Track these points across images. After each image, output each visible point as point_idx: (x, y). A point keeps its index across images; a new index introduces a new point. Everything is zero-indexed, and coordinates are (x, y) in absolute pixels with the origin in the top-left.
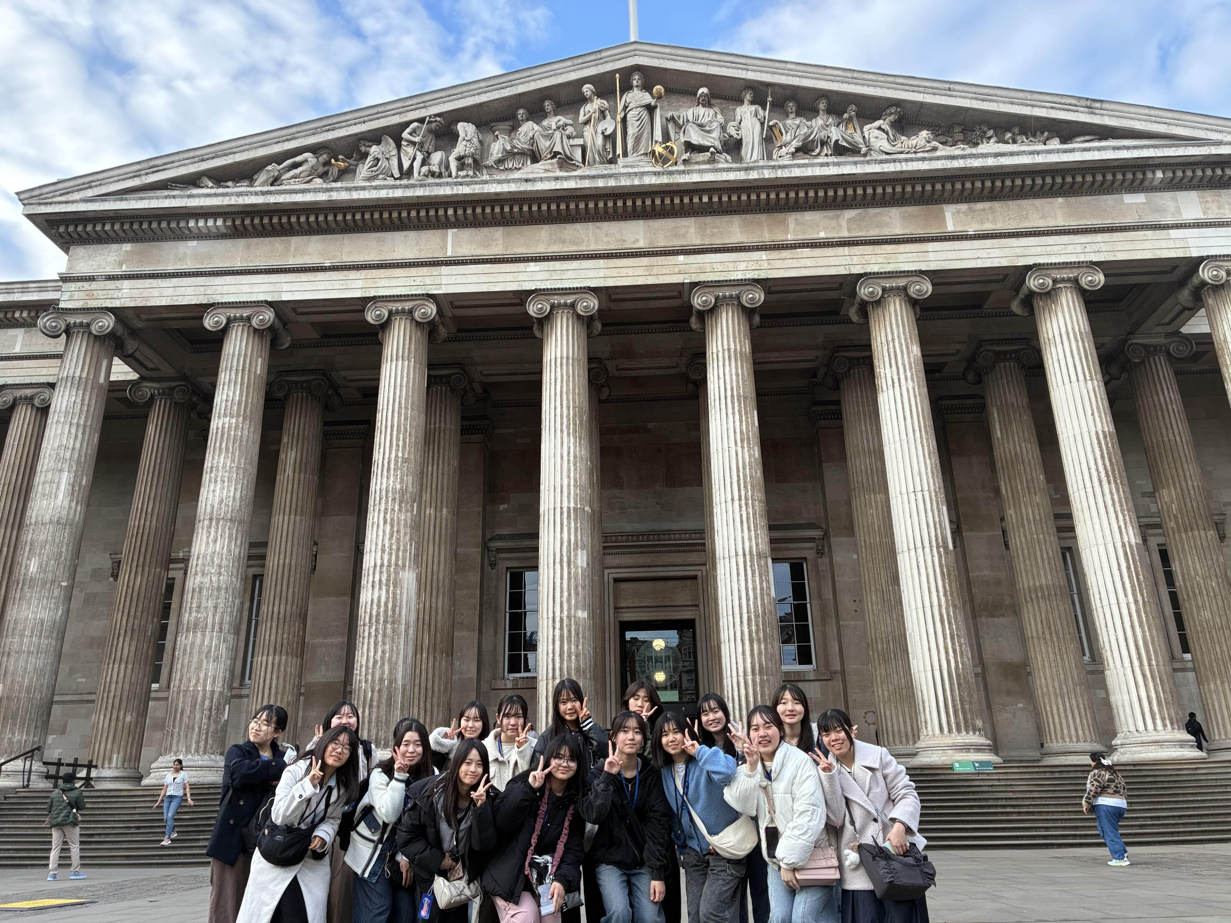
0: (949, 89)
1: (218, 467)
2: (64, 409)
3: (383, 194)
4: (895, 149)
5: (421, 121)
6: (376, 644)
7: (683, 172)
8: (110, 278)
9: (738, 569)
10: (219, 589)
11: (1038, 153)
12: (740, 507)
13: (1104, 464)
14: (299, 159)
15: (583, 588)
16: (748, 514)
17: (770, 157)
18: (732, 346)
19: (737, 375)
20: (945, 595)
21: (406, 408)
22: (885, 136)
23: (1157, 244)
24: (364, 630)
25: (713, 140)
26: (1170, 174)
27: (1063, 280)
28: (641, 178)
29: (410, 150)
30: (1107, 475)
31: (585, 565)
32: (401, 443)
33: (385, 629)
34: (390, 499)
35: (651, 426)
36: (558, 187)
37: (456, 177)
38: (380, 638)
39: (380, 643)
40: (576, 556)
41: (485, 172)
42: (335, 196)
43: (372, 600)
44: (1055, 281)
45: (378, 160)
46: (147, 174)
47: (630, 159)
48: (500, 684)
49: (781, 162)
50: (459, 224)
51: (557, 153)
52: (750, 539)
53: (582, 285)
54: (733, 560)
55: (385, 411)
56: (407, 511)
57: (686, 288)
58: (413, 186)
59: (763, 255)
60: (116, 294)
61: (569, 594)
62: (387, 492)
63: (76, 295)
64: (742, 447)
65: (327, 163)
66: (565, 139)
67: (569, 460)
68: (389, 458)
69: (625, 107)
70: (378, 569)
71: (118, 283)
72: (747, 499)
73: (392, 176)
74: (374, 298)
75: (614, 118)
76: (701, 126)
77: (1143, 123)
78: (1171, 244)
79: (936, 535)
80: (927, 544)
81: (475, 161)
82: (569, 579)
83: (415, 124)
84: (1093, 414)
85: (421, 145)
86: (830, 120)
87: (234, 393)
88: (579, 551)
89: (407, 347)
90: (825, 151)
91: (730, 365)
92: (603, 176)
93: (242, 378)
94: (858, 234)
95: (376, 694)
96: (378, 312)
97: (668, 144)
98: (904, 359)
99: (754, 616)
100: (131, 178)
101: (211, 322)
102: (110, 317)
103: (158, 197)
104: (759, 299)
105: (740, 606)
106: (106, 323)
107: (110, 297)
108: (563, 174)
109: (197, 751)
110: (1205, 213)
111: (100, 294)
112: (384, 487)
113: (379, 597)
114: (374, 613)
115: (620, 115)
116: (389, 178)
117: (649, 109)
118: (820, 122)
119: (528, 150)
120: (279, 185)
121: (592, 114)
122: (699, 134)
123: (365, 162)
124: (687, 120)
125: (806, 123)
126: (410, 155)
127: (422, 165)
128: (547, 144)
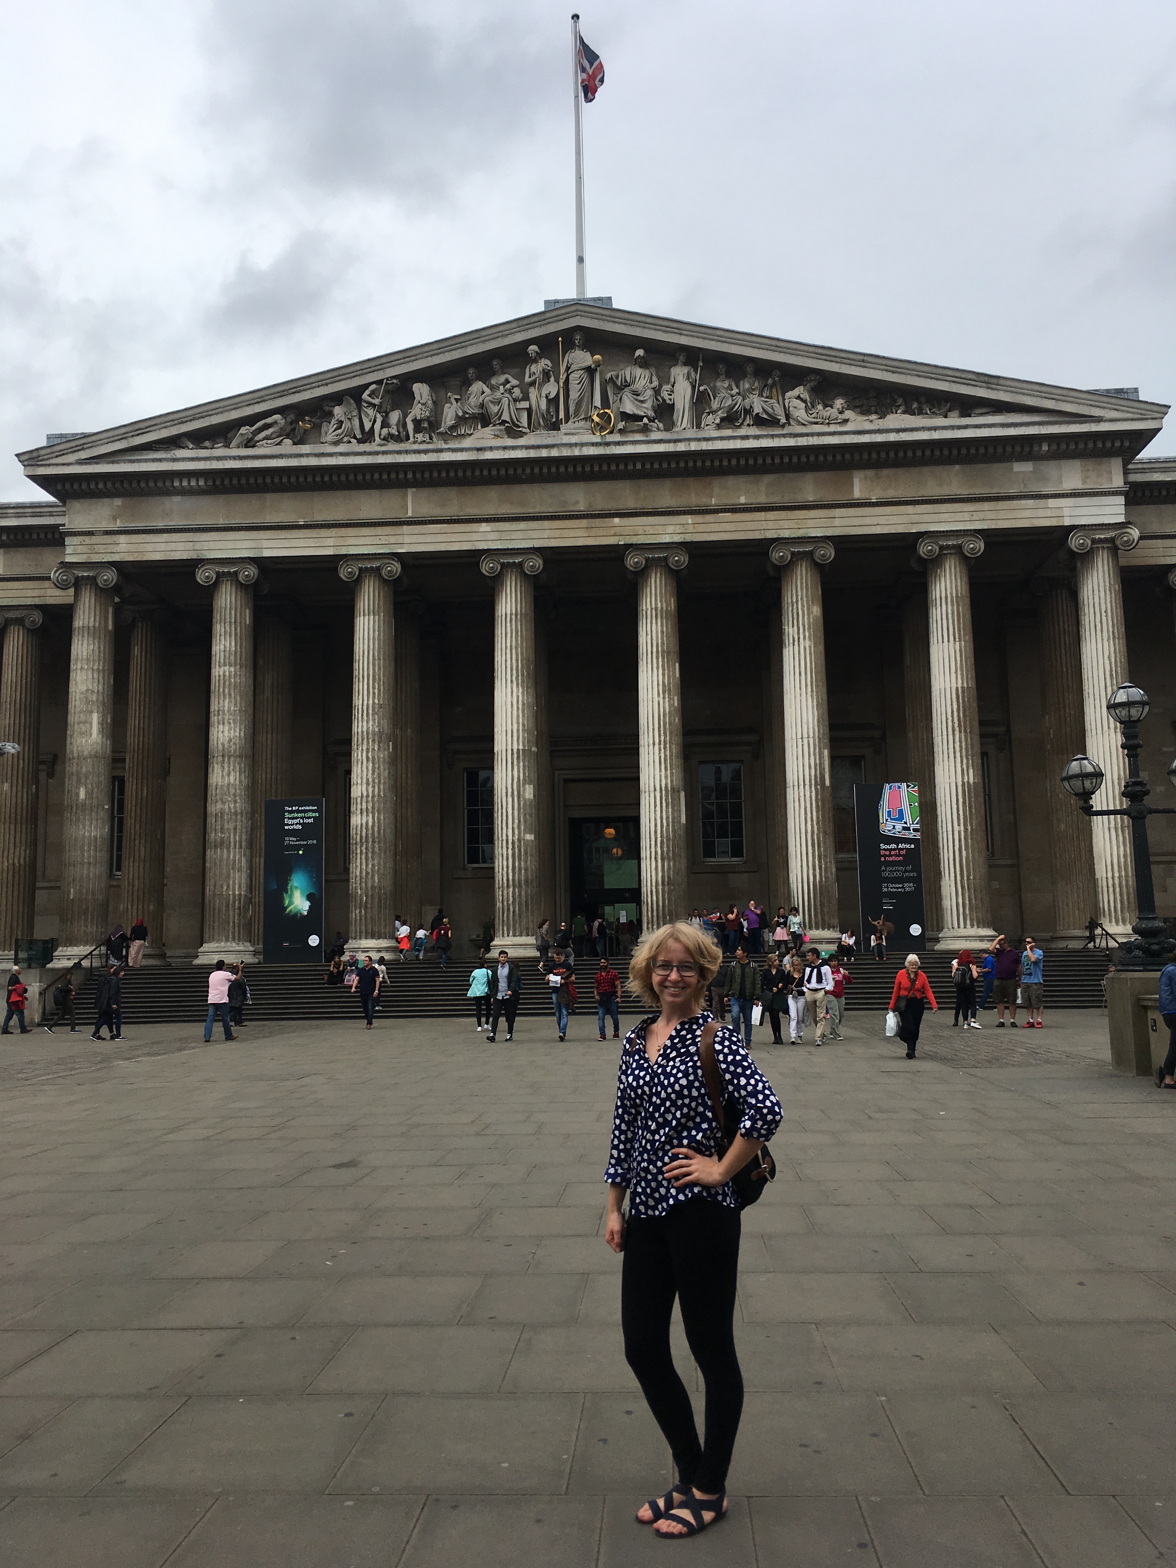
0: (863, 361)
1: (224, 711)
2: (85, 657)
3: (349, 461)
4: (810, 420)
5: (379, 382)
6: (367, 859)
7: (618, 443)
8: (107, 533)
9: (655, 802)
10: (236, 814)
11: (935, 429)
12: (660, 750)
13: (959, 716)
14: (269, 420)
15: (531, 816)
16: (665, 756)
18: (659, 606)
19: (662, 632)
20: (818, 823)
21: (379, 659)
22: (804, 405)
23: (1034, 513)
24: (356, 848)
25: (646, 409)
26: (1054, 447)
27: (948, 547)
28: (582, 449)
29: (371, 412)
30: (959, 725)
31: (532, 797)
32: (376, 691)
33: (373, 847)
34: (370, 741)
36: (507, 457)
37: (415, 442)
38: (370, 855)
39: (370, 859)
40: (524, 789)
42: (305, 462)
43: (362, 824)
44: (942, 548)
45: (341, 423)
46: (132, 436)
47: (571, 425)
48: (460, 873)
50: (418, 485)
51: (504, 422)
52: (666, 777)
53: (529, 546)
55: (361, 661)
56: (385, 750)
59: (689, 519)
60: (115, 549)
61: (520, 821)
62: (368, 733)
63: (80, 549)
64: (664, 698)
66: (512, 403)
67: (518, 708)
68: (368, 705)
69: (568, 368)
70: (364, 799)
71: (115, 538)
73: (355, 437)
74: (345, 556)
75: (557, 381)
76: (636, 393)
77: (1035, 399)
78: (1049, 513)
79: (816, 775)
80: (807, 782)
81: (430, 423)
82: (519, 810)
83: (373, 387)
84: (956, 672)
85: (379, 408)
86: (756, 384)
87: (230, 644)
88: (527, 786)
89: (377, 603)
90: (747, 421)
91: (657, 622)
92: (547, 445)
93: (236, 629)
94: (776, 499)
95: (370, 898)
96: (349, 570)
97: (606, 411)
98: (804, 620)
99: (666, 840)
100: (119, 440)
101: (202, 576)
102: (113, 571)
103: (146, 461)
104: (684, 561)
105: (656, 832)
106: (109, 577)
107: (109, 551)
108: (510, 442)
109: (234, 939)
110: (1084, 482)
111: (101, 548)
112: (365, 729)
113: (367, 821)
114: (364, 835)
115: (563, 377)
116: (353, 440)
117: (590, 371)
118: (747, 386)
119: (479, 414)
120: (253, 446)
121: (537, 375)
122: (634, 404)
123: (330, 423)
124: (626, 380)
125: (734, 387)
126: (371, 417)
127: (381, 428)
128: (495, 409)
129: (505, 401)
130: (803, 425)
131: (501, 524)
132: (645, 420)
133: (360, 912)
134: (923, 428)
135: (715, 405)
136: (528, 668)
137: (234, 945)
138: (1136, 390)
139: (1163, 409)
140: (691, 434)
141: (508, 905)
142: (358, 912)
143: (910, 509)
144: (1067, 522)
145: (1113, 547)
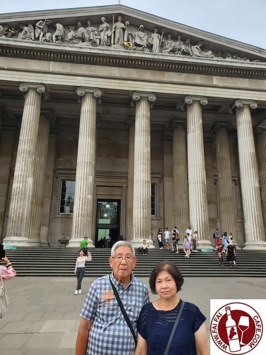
3: (28, 45)
4: (201, 55)
5: (43, 20)
6: (18, 202)
7: (133, 53)
9: (141, 186)
12: (143, 166)
13: (252, 162)
15: (91, 188)
16: (145, 168)
17: (161, 52)
18: (144, 113)
19: (145, 123)
21: (32, 122)
22: (198, 51)
27: (246, 105)
28: (119, 53)
29: (39, 30)
30: (252, 165)
31: (91, 181)
32: (30, 134)
33: (21, 197)
34: (25, 153)
35: (112, 138)
36: (91, 52)
37: (55, 43)
38: (19, 200)
41: (65, 42)
42: (10, 43)
43: (17, 187)
44: (243, 105)
45: (26, 32)
47: (116, 46)
48: (57, 216)
49: (165, 54)
50: (55, 60)
52: (145, 177)
53: (96, 87)
54: (139, 183)
55: (25, 122)
56: (31, 158)
57: (131, 92)
58: (39, 44)
59: (156, 84)
61: (86, 190)
62: (24, 150)
64: (145, 147)
65: (7, 31)
66: (94, 35)
68: (25, 139)
69: (115, 28)
70: (19, 176)
72: (145, 164)
73: (32, 39)
74: (23, 82)
75: (111, 31)
76: (140, 38)
80: (199, 182)
81: (62, 38)
82: (86, 185)
83: (41, 21)
84: (250, 147)
85: (43, 30)
86: (182, 43)
88: (90, 176)
89: (34, 101)
91: (143, 120)
92: (106, 50)
94: (187, 81)
95: (17, 219)
96: (24, 87)
97: (129, 43)
98: (197, 124)
99: (144, 201)
104: (154, 99)
105: (141, 197)
108: (92, 47)
112: (23, 148)
113: (20, 186)
114: (18, 191)
115: (113, 29)
116: (30, 40)
117: (123, 29)
118: (178, 43)
119: (81, 37)
121: (104, 28)
122: (139, 40)
123: (22, 32)
124: (136, 35)
125: (174, 43)
126: (39, 33)
127: (43, 37)
128: (88, 36)
130: (198, 56)
131: (86, 78)
132: (143, 47)
134: (239, 62)
135: (168, 46)
141: (78, 224)
142: (11, 224)
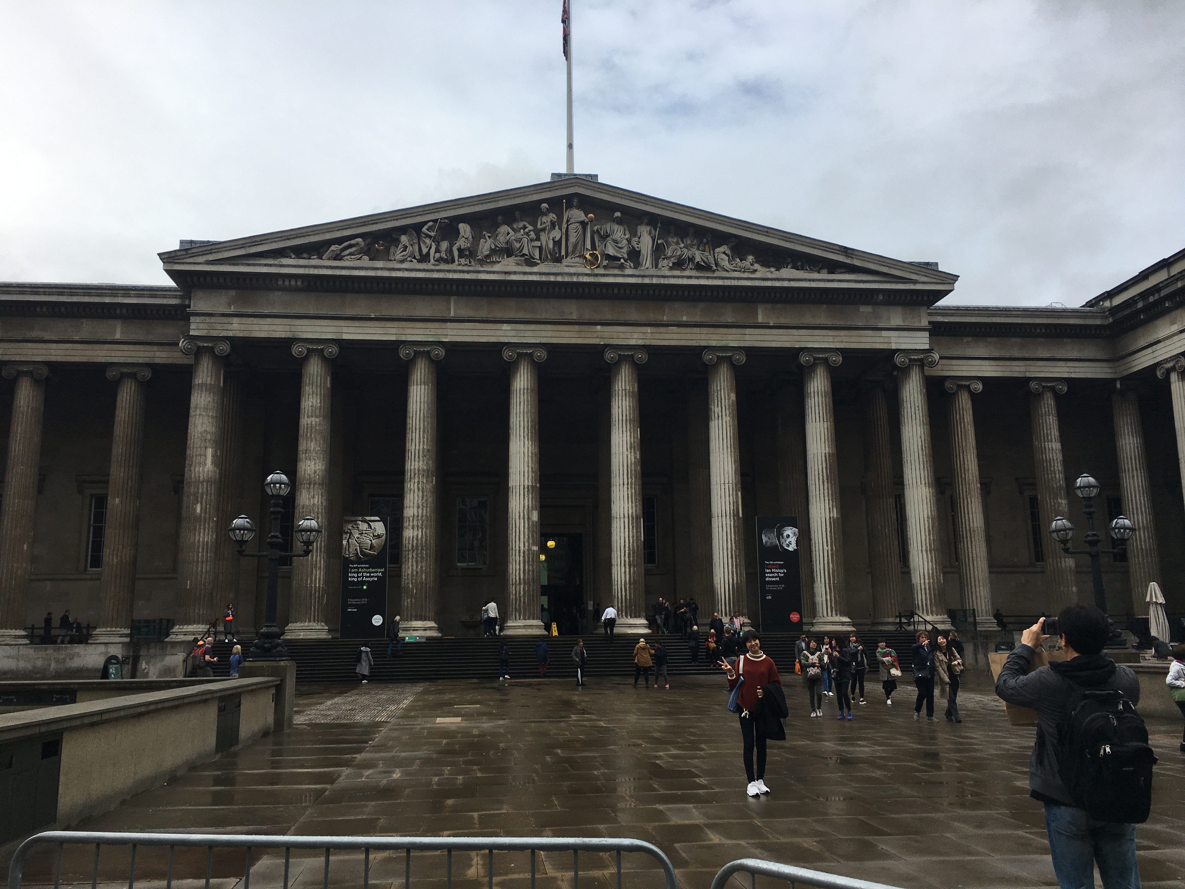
1: (310, 450)
2: (202, 406)
4: (732, 269)
5: (435, 221)
6: (417, 562)
7: (604, 274)
8: (223, 315)
9: (624, 525)
11: (813, 280)
12: (628, 489)
13: (827, 472)
14: (353, 242)
15: (537, 533)
16: (632, 493)
18: (628, 388)
19: (630, 406)
22: (727, 258)
23: (873, 340)
24: (408, 554)
25: (624, 253)
26: (887, 297)
27: (819, 359)
28: (578, 277)
29: (428, 241)
30: (827, 479)
31: (538, 520)
32: (425, 440)
33: (422, 553)
34: (420, 476)
36: (525, 279)
37: (459, 265)
38: (419, 559)
39: (420, 562)
40: (532, 514)
42: (380, 273)
43: (412, 536)
44: (815, 359)
45: (406, 247)
46: (249, 246)
47: (570, 260)
50: (459, 293)
51: (524, 255)
52: (632, 508)
53: (537, 341)
54: (622, 520)
55: (414, 418)
56: (432, 482)
59: (649, 330)
60: (230, 327)
61: (529, 537)
62: (419, 470)
63: (202, 326)
64: (631, 452)
66: (529, 243)
67: (528, 455)
69: (568, 221)
70: (415, 518)
71: (230, 319)
72: (631, 484)
73: (416, 258)
74: (404, 342)
75: (560, 229)
76: (615, 242)
77: (875, 265)
78: (882, 340)
79: (733, 510)
80: (728, 513)
81: (470, 252)
82: (528, 528)
83: (431, 224)
84: (825, 442)
86: (695, 241)
87: (316, 401)
88: (535, 512)
89: (427, 376)
90: (691, 266)
91: (626, 400)
92: (553, 273)
93: (320, 390)
94: (706, 319)
95: (418, 591)
96: (407, 352)
97: (595, 252)
98: (725, 403)
99: (632, 553)
100: (239, 248)
101: (297, 350)
102: (227, 344)
103: (259, 265)
104: (645, 359)
105: (625, 546)
106: (224, 348)
107: (225, 328)
108: (527, 269)
109: (314, 621)
110: (904, 321)
111: (219, 326)
112: (417, 467)
113: (417, 536)
114: (415, 544)
115: (564, 226)
116: (413, 260)
117: (583, 224)
118: (689, 242)
119: (505, 248)
120: (340, 260)
121: (547, 224)
122: (615, 249)
123: (397, 247)
124: (607, 232)
125: (680, 242)
126: (428, 245)
127: (435, 253)
128: (518, 245)
129: (525, 240)
130: (727, 271)
131: (518, 325)
132: (622, 260)
133: (411, 601)
134: (805, 279)
135: (669, 253)
136: (535, 427)
137: (315, 624)
138: (937, 264)
139: (955, 278)
140: (653, 272)
141: (520, 597)
142: (409, 600)
143: (794, 332)
144: (894, 347)
145: (921, 364)
